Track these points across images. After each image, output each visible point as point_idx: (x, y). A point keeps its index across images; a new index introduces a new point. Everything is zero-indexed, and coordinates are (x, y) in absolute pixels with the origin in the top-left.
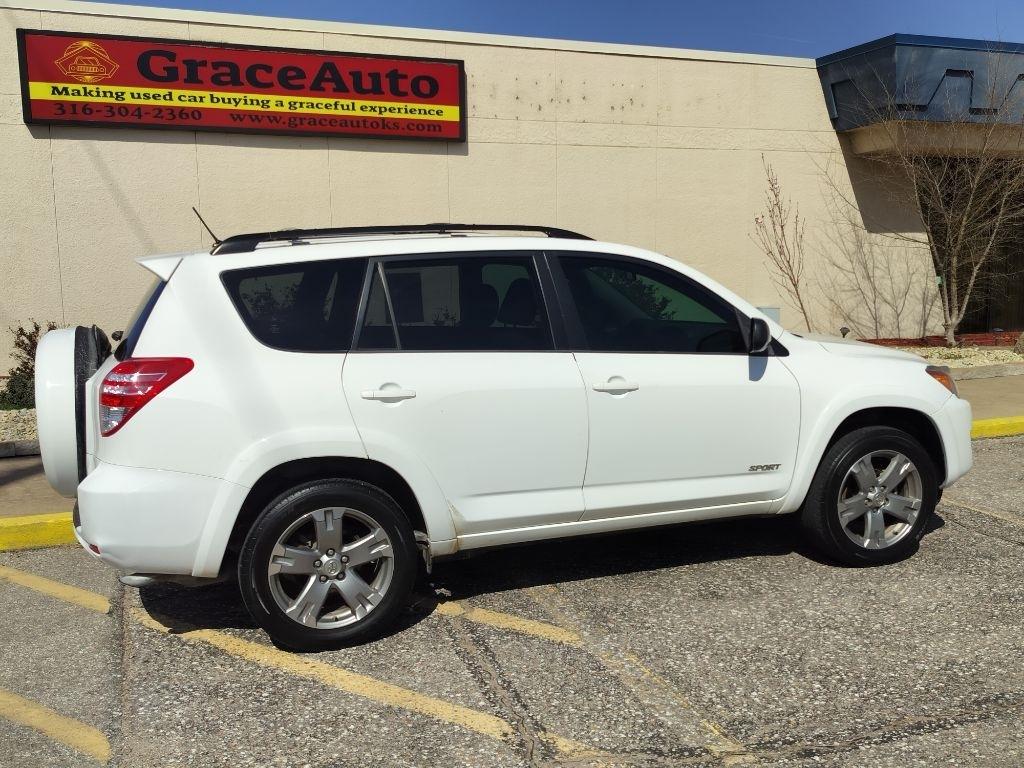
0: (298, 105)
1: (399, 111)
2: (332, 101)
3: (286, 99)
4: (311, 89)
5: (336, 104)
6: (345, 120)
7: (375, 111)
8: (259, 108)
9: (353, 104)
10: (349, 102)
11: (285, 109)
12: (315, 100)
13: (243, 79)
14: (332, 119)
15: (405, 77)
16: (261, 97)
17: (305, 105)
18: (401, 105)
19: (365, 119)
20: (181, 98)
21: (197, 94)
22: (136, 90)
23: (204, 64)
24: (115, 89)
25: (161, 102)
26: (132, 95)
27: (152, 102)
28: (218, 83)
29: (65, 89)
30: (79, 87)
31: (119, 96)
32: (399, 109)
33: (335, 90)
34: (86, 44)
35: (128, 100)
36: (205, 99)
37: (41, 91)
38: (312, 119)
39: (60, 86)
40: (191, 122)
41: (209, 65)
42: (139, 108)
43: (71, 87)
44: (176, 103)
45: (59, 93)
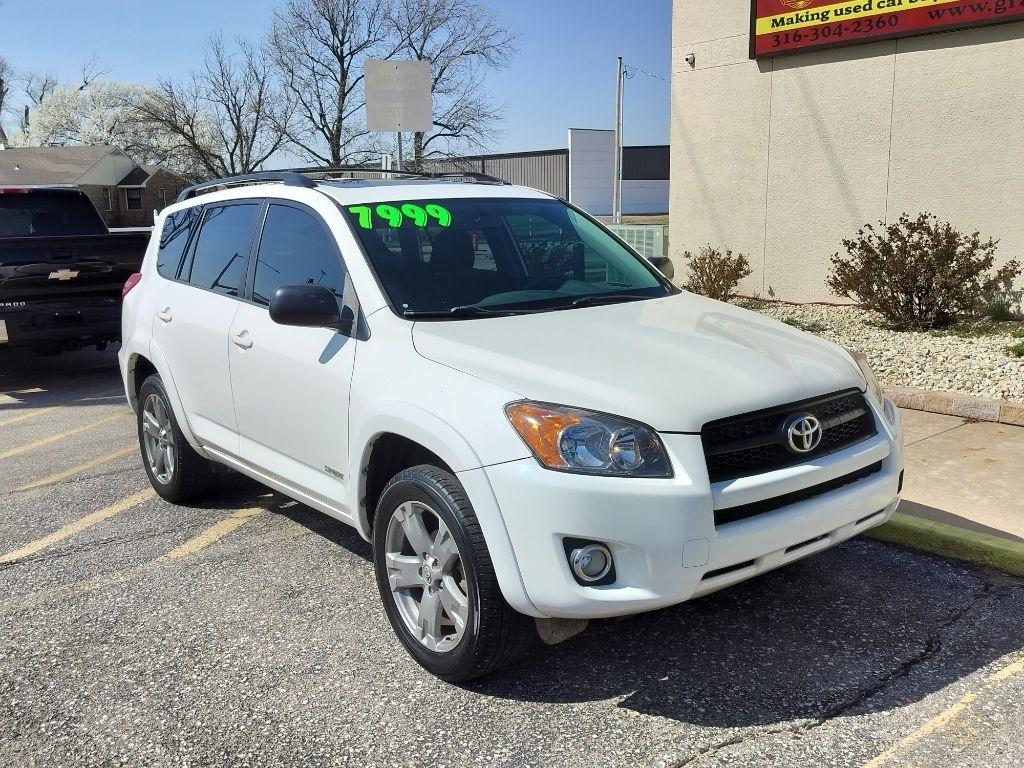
20: (878, 5)
22: (838, 6)
24: (820, 10)
25: (862, 14)
26: (835, 13)
27: (852, 16)
29: (782, 20)
31: (824, 16)
35: (832, 18)
37: (764, 26)
39: (778, 18)
40: (889, 30)
42: (840, 25)
43: (787, 16)
44: (874, 11)
45: (778, 25)
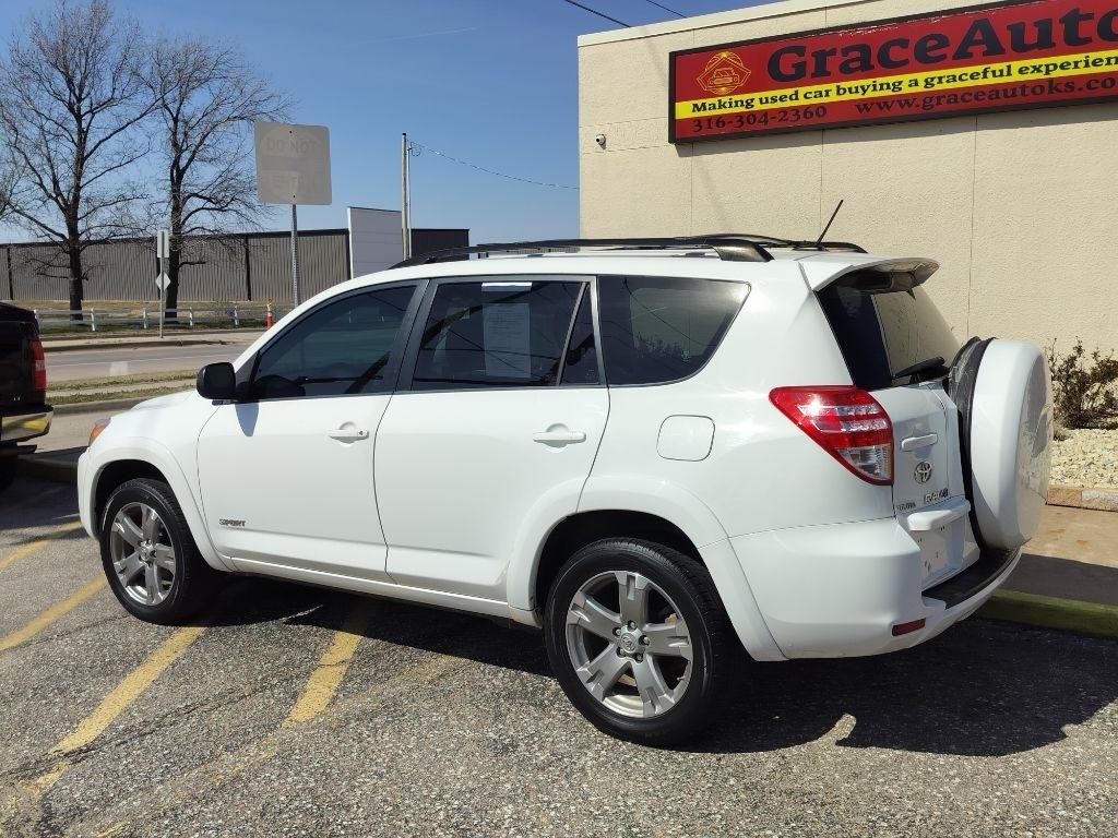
0: (936, 80)
1: (1076, 66)
2: (980, 69)
3: (921, 77)
4: (954, 58)
5: (985, 72)
6: (994, 91)
7: (1039, 71)
8: (889, 93)
9: (1009, 67)
10: (1003, 66)
11: (921, 88)
12: (957, 72)
13: (874, 61)
14: (978, 92)
15: (1091, 16)
16: (891, 79)
17: (944, 80)
18: (1081, 57)
19: (1023, 86)
20: (806, 95)
21: (823, 88)
22: (764, 95)
23: (833, 52)
24: (745, 97)
25: (788, 104)
26: (760, 101)
27: (779, 105)
28: (847, 72)
29: (703, 104)
30: (715, 101)
31: (749, 104)
32: (1076, 63)
33: (984, 54)
34: (724, 55)
35: (757, 106)
36: (830, 93)
37: (685, 110)
38: (952, 95)
39: (699, 102)
40: (815, 120)
41: (839, 53)
42: (765, 113)
43: (708, 101)
44: (802, 102)
45: (699, 110)
